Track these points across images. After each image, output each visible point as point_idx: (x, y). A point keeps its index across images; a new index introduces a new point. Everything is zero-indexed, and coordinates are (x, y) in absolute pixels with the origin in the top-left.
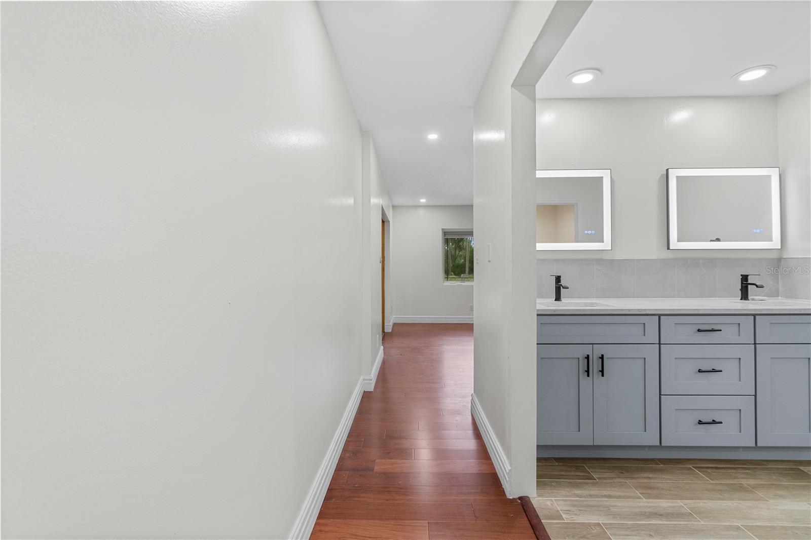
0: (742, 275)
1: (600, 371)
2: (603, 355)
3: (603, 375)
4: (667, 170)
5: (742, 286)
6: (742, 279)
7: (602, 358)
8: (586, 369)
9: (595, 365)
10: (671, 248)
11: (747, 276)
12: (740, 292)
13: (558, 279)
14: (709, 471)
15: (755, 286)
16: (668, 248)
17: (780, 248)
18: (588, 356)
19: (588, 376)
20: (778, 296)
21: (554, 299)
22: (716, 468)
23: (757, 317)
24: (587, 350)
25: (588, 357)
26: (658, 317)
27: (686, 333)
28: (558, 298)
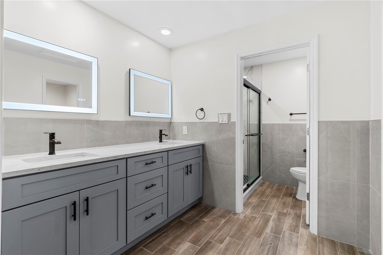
0: (160, 130)
1: (86, 211)
2: (88, 198)
3: (87, 214)
4: (130, 69)
5: (160, 135)
6: (160, 132)
7: (87, 200)
8: (73, 214)
9: (81, 208)
10: (131, 115)
11: (162, 130)
12: (159, 138)
13: (52, 136)
14: (150, 245)
15: (165, 135)
16: (130, 115)
17: (171, 117)
18: (75, 202)
19: (75, 219)
20: (170, 139)
21: (48, 153)
22: (153, 240)
23: (169, 152)
24: (75, 197)
25: (74, 204)
26: (126, 159)
27: (141, 167)
28: (52, 152)
